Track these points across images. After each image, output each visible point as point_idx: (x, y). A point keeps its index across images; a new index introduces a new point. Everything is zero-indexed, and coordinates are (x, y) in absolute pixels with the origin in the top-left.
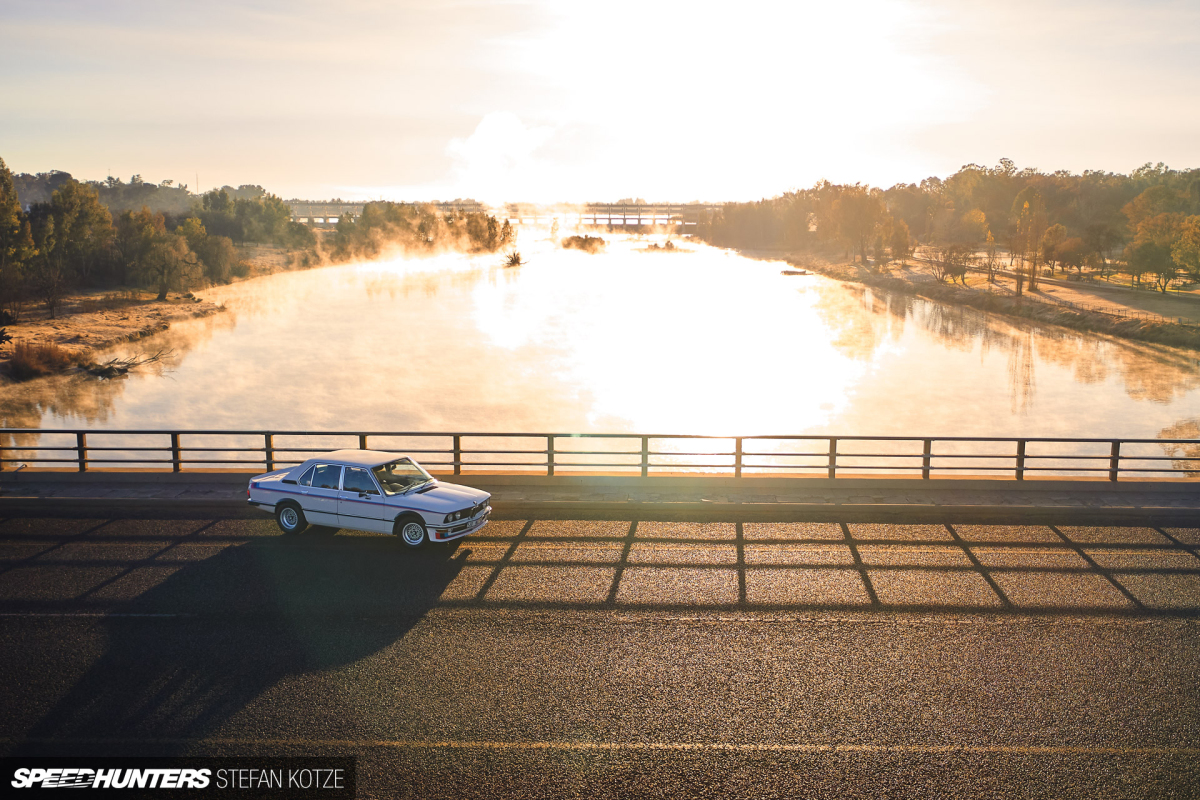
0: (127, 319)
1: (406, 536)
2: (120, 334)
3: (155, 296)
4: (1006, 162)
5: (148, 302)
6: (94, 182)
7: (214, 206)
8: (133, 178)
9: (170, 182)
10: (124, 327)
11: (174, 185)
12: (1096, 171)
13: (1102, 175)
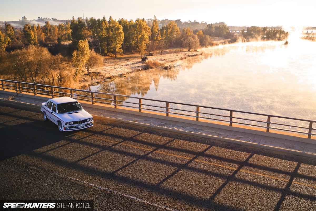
0: (178, 55)
2: (174, 59)
3: (188, 50)
5: (185, 52)
7: (209, 28)
8: (194, 21)
9: (203, 22)
10: (176, 57)
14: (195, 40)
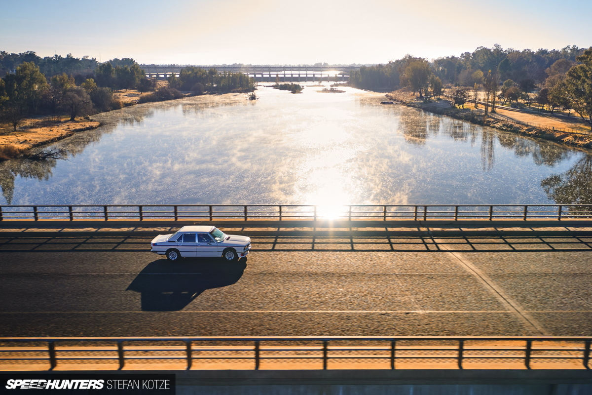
0: (52, 131)
1: (227, 257)
2: (47, 139)
4: (497, 46)
5: (65, 122)
6: (48, 57)
7: (105, 71)
8: (68, 55)
9: (87, 57)
10: (50, 135)
11: (90, 58)
12: (543, 49)
13: (546, 51)
14: (83, 97)
